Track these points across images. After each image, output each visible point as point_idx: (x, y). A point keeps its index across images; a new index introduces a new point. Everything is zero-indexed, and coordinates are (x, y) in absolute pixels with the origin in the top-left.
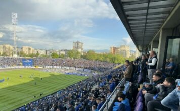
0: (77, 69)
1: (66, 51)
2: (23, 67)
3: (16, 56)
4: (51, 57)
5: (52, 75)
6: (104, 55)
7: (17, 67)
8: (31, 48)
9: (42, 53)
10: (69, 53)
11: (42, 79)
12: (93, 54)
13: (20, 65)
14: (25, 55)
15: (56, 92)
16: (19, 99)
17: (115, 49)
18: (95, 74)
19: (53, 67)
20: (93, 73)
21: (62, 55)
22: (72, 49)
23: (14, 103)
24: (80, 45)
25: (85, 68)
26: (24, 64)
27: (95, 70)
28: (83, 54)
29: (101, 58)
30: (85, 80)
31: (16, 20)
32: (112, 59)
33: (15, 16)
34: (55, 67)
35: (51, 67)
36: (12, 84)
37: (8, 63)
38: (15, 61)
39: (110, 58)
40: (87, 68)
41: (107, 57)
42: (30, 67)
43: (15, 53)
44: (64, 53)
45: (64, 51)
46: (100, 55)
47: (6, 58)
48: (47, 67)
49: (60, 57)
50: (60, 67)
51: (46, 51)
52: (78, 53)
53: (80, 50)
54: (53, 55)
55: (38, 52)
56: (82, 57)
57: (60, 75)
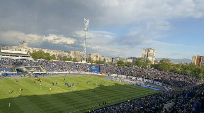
0: (145, 80)
1: (133, 58)
2: (90, 73)
3: (84, 62)
4: (117, 65)
5: (117, 84)
6: (183, 66)
7: (84, 73)
8: (98, 54)
9: (108, 60)
10: (137, 61)
11: (106, 87)
12: (167, 64)
13: (87, 71)
14: (92, 62)
15: (120, 104)
16: (84, 104)
17: (200, 59)
18: (169, 88)
19: (118, 76)
20: (165, 87)
21: (129, 63)
22: (141, 57)
23: (80, 107)
24: (151, 51)
25: (155, 80)
26: (91, 70)
27: (168, 84)
28: (153, 63)
29: (179, 70)
30: (154, 95)
31: (88, 26)
32: (195, 71)
33: (87, 22)
34: (120, 76)
35: (116, 75)
36: (79, 89)
37: (77, 69)
38: (83, 67)
39: (191, 70)
40: (158, 80)
41: (187, 68)
42: (96, 74)
43: (84, 59)
44: (131, 61)
45: (132, 58)
46: (178, 66)
47: (76, 64)
48: (112, 75)
49: (126, 65)
50: (126, 77)
51: (112, 58)
52: (148, 61)
53: (150, 58)
54: (120, 63)
55: (104, 59)
56: (152, 66)
57: (125, 86)
